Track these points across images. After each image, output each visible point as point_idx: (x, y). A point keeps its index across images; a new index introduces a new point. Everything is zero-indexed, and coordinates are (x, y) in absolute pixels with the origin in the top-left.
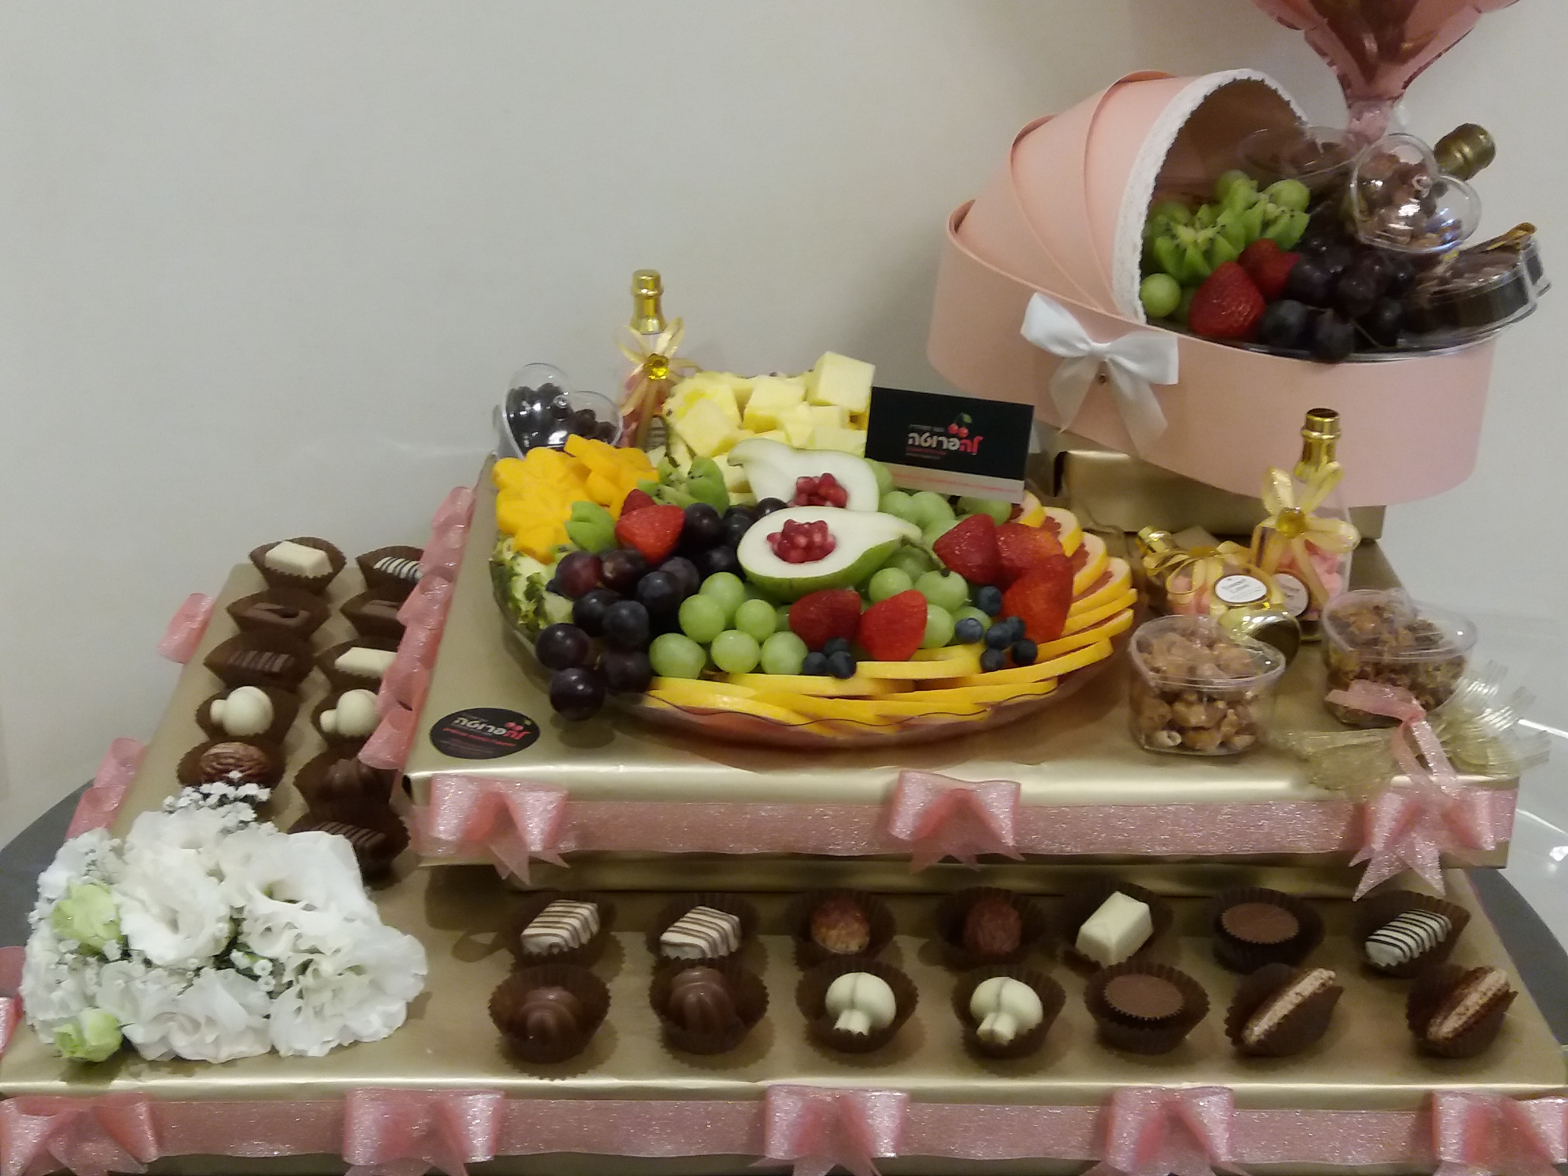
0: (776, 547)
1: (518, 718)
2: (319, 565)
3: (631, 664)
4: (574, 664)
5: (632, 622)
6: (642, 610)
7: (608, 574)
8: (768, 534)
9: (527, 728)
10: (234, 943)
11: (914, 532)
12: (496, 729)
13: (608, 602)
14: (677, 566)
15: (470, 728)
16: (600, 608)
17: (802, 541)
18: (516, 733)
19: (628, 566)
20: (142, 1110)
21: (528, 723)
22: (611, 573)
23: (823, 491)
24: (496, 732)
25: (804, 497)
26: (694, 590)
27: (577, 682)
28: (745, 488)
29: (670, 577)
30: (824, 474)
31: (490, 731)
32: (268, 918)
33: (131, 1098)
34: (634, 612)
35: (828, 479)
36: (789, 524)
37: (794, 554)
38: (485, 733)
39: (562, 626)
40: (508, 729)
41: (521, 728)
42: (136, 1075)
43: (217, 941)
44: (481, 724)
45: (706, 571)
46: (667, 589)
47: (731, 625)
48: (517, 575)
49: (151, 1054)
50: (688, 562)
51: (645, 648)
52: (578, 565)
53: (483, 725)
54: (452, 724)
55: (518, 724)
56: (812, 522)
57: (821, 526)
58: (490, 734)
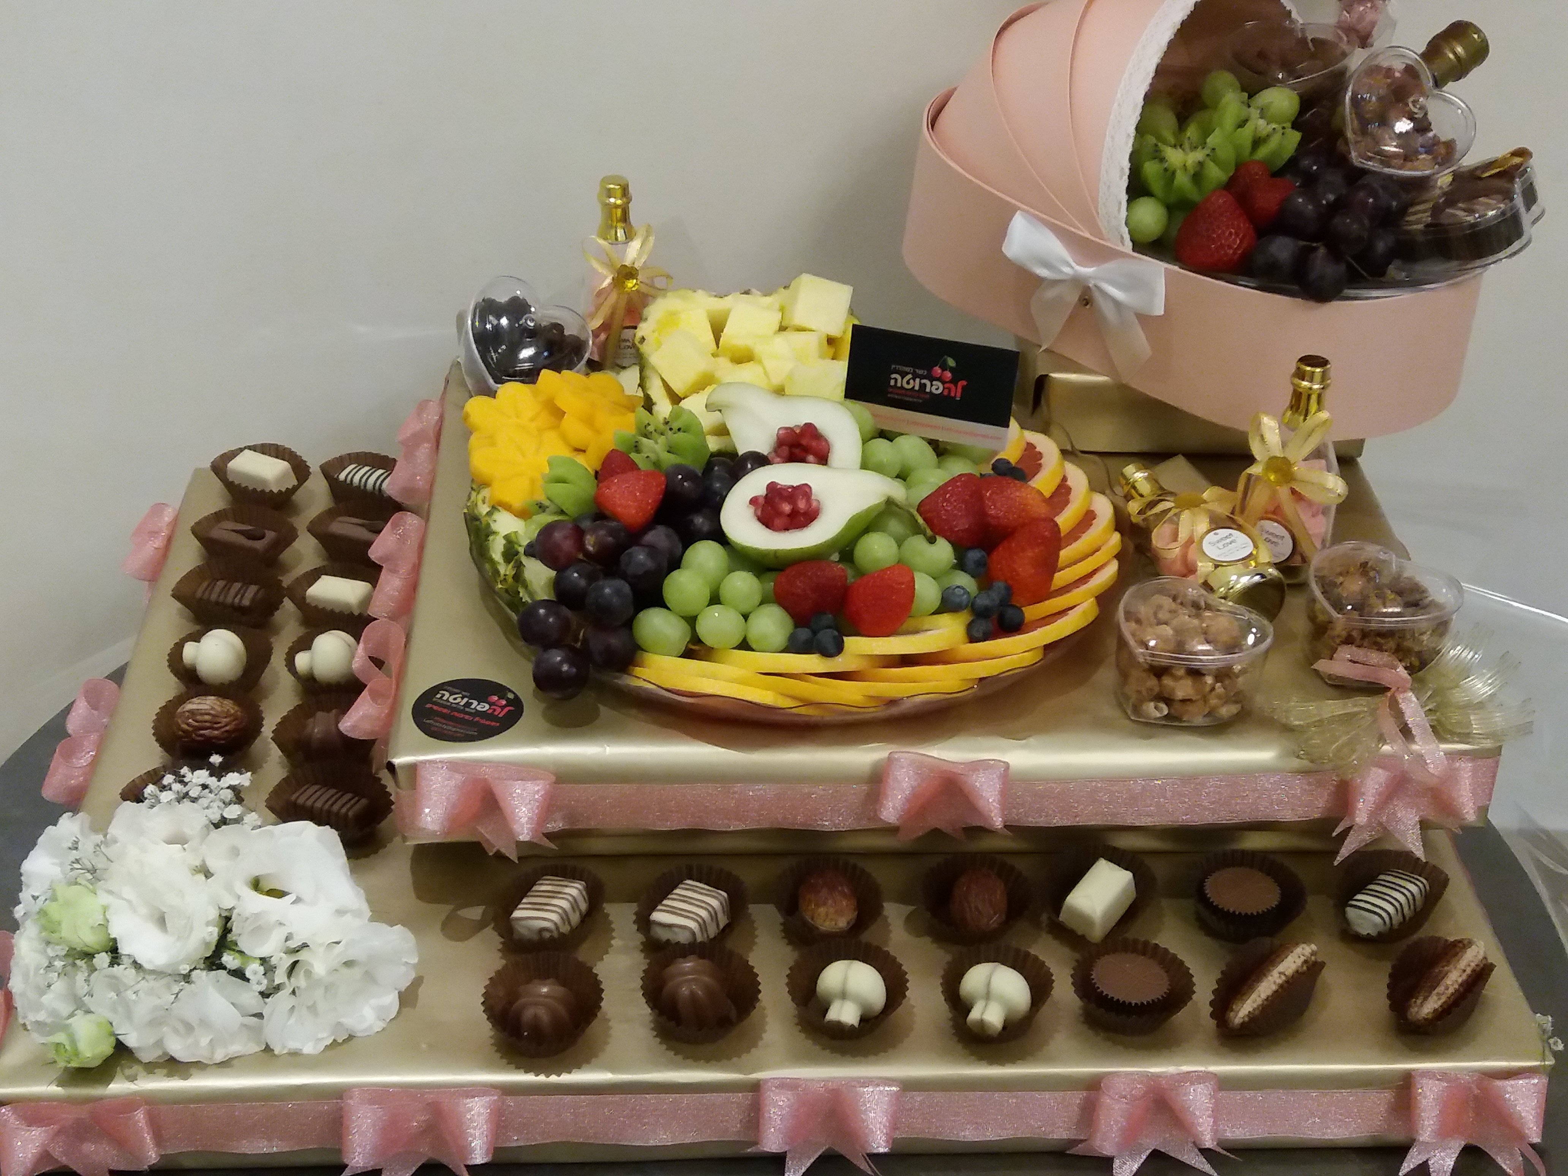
0: (759, 513)
1: (500, 690)
2: (283, 477)
3: (615, 641)
4: (556, 644)
5: (615, 600)
6: (626, 588)
7: (591, 548)
8: (749, 499)
9: (510, 702)
10: (224, 942)
11: (897, 491)
12: (479, 704)
13: (591, 578)
14: (659, 536)
15: (452, 703)
16: (583, 583)
17: (787, 508)
18: (499, 710)
19: (610, 539)
20: (140, 1116)
21: (510, 696)
22: (593, 546)
23: (804, 442)
24: (479, 708)
25: (785, 450)
26: (675, 564)
27: (561, 662)
28: (722, 431)
29: (652, 550)
30: (806, 424)
31: (473, 707)
32: (257, 916)
33: (129, 1103)
34: (618, 592)
35: (810, 430)
36: (772, 488)
37: (778, 522)
38: (467, 709)
39: (544, 603)
40: (491, 704)
41: (504, 702)
42: (132, 1079)
43: (207, 944)
44: (462, 698)
45: (689, 538)
46: (650, 564)
47: (715, 599)
48: (494, 533)
49: (146, 1057)
50: (671, 531)
51: (629, 624)
52: (558, 535)
53: (466, 700)
54: (434, 699)
55: (500, 698)
56: (795, 485)
57: (804, 491)
58: (473, 711)
